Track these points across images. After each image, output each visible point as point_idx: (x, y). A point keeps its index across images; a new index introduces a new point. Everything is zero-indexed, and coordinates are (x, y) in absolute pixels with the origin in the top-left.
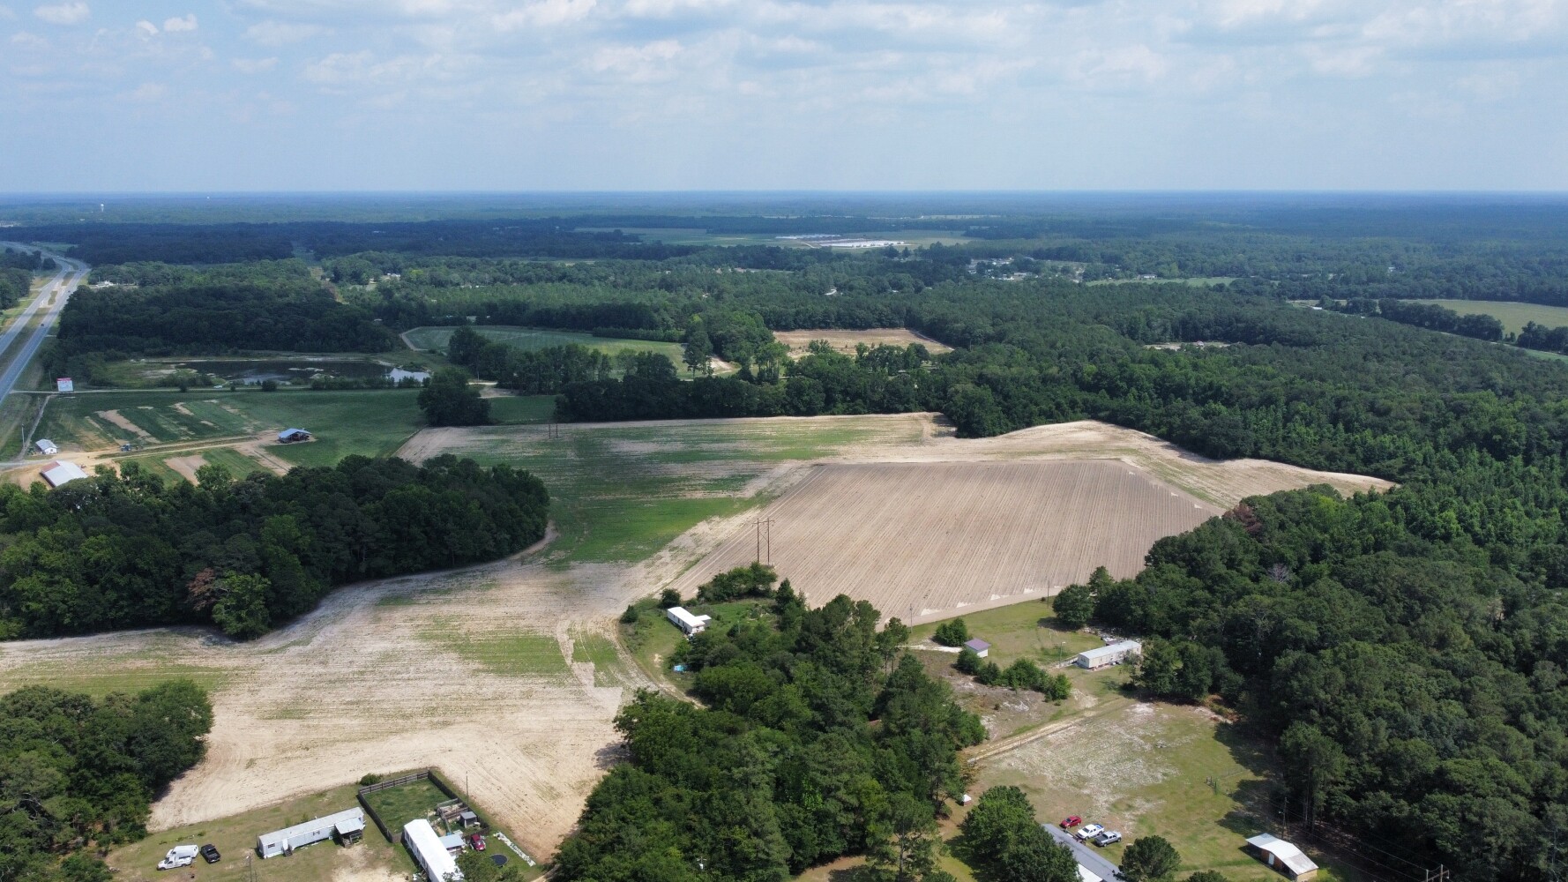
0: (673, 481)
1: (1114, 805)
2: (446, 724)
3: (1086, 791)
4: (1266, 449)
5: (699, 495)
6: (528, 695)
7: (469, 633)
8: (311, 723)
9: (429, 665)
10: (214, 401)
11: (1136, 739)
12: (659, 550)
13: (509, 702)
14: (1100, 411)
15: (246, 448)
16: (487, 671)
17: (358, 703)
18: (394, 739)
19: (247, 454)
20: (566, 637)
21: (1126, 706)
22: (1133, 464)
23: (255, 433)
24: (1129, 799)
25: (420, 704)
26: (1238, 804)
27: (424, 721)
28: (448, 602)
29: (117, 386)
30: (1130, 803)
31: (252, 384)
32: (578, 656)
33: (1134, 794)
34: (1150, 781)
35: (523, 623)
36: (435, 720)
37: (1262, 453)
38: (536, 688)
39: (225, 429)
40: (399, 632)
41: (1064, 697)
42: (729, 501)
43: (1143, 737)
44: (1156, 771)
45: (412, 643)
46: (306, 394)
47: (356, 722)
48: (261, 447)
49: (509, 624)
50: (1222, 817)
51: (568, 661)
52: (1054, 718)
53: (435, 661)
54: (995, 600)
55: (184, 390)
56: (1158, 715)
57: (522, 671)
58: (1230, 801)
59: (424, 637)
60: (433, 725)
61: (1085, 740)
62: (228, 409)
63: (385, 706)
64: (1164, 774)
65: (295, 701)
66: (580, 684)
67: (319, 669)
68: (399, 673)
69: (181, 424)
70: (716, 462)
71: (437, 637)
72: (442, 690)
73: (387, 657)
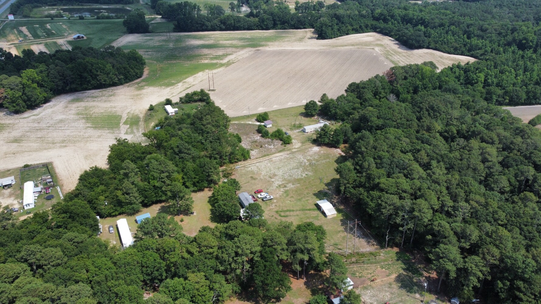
0: (201, 56)
1: (279, 186)
2: (66, 146)
3: (273, 180)
4: (432, 45)
5: (206, 61)
6: (99, 137)
7: (94, 113)
8: (21, 144)
9: (73, 124)
10: (61, 23)
11: (305, 160)
12: (179, 83)
13: (91, 139)
14: (378, 29)
15: (61, 41)
16: (91, 127)
17: (41, 138)
18: (45, 151)
19: (59, 44)
20: (126, 115)
21: (310, 148)
22: (378, 51)
23: (67, 36)
24: (287, 183)
25: (61, 139)
26: (326, 187)
27: (58, 145)
28: (94, 101)
29: (32, 17)
30: (286, 185)
31: (77, 17)
32: (125, 123)
33: (289, 182)
34: (300, 177)
35: (114, 109)
36: (62, 145)
37: (430, 47)
38: (104, 134)
39: (58, 34)
40: (70, 112)
41: (289, 144)
42: (216, 64)
43: (308, 160)
44: (304, 173)
45: (73, 116)
46: (94, 20)
47: (36, 145)
48: (66, 41)
49: (110, 110)
50: (317, 192)
51: (121, 125)
52: (280, 151)
53: (76, 123)
54: (290, 105)
55: (52, 19)
56: (320, 151)
57: (103, 128)
58: (324, 185)
59: (78, 114)
60: (61, 147)
61: (286, 160)
62: (64, 27)
63: (49, 139)
64: (306, 175)
65: (21, 137)
66: (120, 133)
67: (36, 125)
68: (61, 127)
69: (44, 32)
70: (221, 49)
71: (82, 114)
72: (72, 134)
73: (61, 121)
